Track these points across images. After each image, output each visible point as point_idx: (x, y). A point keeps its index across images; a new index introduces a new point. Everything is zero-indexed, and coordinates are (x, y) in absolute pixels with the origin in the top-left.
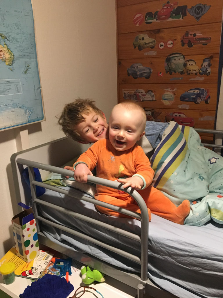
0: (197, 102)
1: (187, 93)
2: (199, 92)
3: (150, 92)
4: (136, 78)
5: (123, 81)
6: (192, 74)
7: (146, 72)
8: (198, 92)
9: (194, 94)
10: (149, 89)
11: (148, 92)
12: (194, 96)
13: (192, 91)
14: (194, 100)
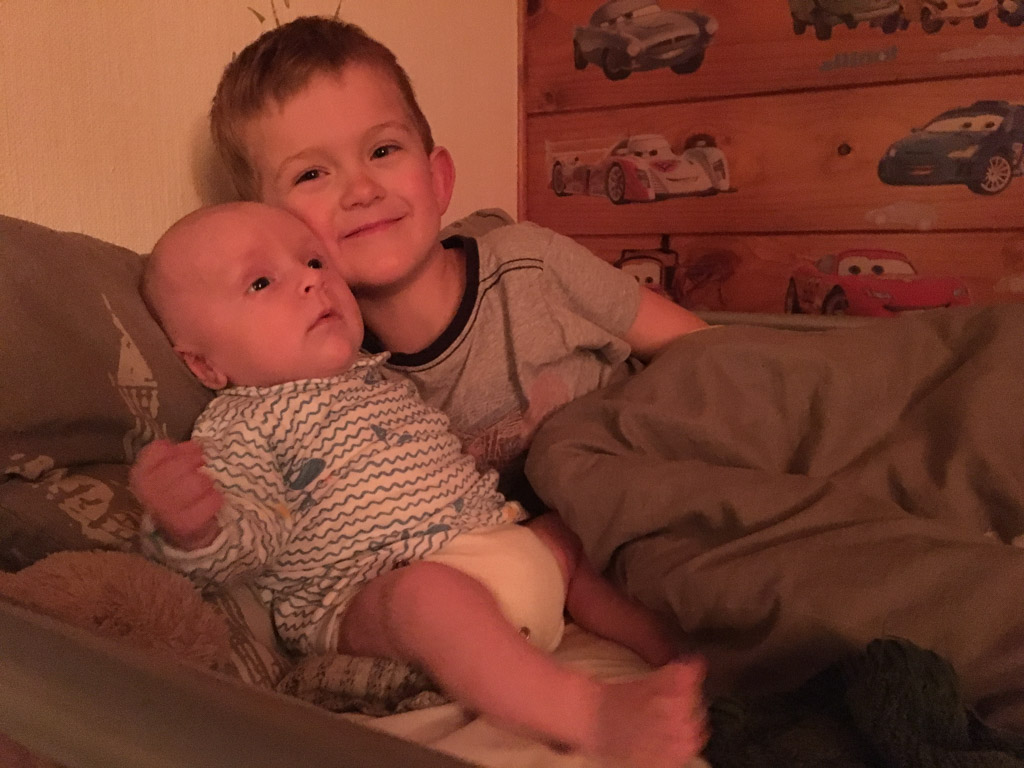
0: (984, 187)
1: (924, 136)
2: (1002, 128)
3: (702, 143)
4: (623, 75)
5: (548, 96)
6: (955, 22)
7: (678, 39)
8: (990, 125)
9: (964, 138)
10: (697, 131)
11: (690, 144)
12: (964, 149)
13: (954, 125)
14: (971, 176)
